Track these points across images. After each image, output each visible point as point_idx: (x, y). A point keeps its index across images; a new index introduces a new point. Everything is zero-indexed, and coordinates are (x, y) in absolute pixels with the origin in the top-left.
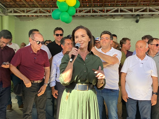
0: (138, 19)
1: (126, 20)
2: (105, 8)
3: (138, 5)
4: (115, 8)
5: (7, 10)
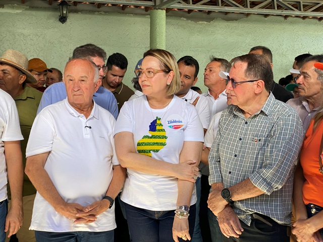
0: (65, 12)
1: (34, 13)
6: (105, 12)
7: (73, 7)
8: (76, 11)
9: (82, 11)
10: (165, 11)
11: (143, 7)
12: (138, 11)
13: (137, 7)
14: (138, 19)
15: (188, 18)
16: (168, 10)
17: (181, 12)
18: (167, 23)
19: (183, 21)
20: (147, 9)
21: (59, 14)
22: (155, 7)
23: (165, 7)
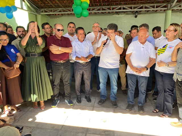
0: (137, 14)
1: (127, 16)
2: (111, 6)
3: (136, 3)
4: (119, 6)
5: (40, 10)
6: (150, 13)
7: (139, 13)
8: (140, 14)
9: (142, 14)
10: (171, 11)
11: (163, 10)
12: (161, 11)
13: (161, 10)
14: (161, 14)
15: (180, 12)
16: (172, 10)
17: (177, 10)
18: (171, 15)
19: (178, 13)
20: (164, 10)
21: (135, 15)
22: (167, 10)
23: (171, 9)
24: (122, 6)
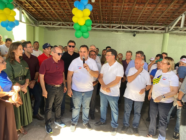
2: (111, 25)
3: (136, 24)
4: (118, 25)
5: (38, 22)
6: (148, 33)
8: (139, 33)
10: (169, 34)
14: (158, 35)
19: (175, 36)
21: (133, 34)
22: (165, 32)
24: (122, 25)
